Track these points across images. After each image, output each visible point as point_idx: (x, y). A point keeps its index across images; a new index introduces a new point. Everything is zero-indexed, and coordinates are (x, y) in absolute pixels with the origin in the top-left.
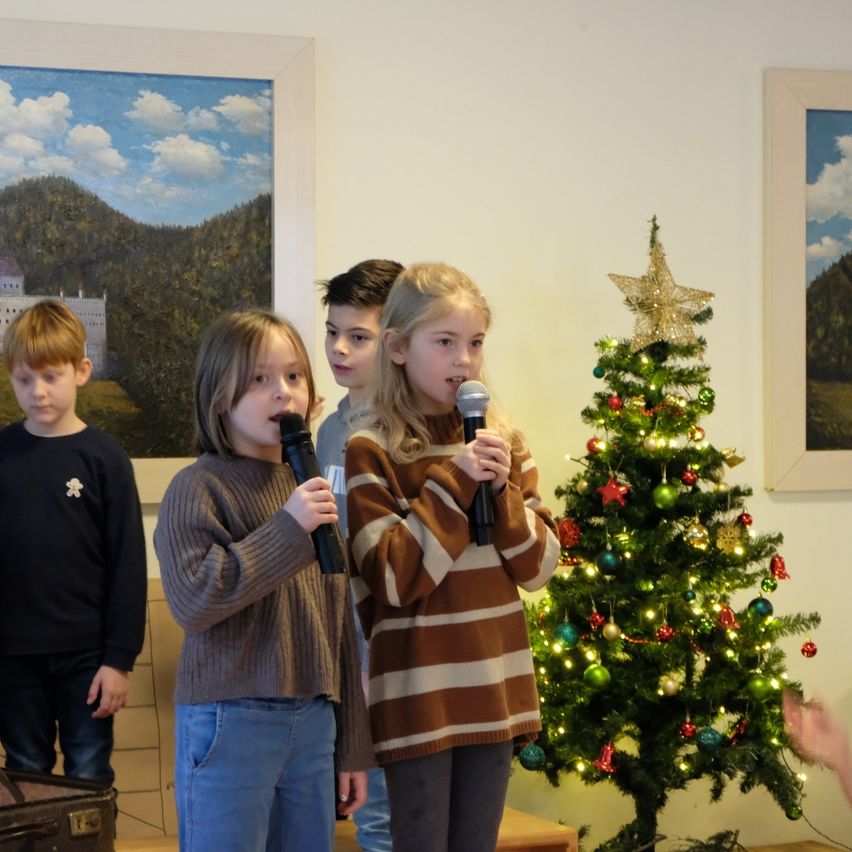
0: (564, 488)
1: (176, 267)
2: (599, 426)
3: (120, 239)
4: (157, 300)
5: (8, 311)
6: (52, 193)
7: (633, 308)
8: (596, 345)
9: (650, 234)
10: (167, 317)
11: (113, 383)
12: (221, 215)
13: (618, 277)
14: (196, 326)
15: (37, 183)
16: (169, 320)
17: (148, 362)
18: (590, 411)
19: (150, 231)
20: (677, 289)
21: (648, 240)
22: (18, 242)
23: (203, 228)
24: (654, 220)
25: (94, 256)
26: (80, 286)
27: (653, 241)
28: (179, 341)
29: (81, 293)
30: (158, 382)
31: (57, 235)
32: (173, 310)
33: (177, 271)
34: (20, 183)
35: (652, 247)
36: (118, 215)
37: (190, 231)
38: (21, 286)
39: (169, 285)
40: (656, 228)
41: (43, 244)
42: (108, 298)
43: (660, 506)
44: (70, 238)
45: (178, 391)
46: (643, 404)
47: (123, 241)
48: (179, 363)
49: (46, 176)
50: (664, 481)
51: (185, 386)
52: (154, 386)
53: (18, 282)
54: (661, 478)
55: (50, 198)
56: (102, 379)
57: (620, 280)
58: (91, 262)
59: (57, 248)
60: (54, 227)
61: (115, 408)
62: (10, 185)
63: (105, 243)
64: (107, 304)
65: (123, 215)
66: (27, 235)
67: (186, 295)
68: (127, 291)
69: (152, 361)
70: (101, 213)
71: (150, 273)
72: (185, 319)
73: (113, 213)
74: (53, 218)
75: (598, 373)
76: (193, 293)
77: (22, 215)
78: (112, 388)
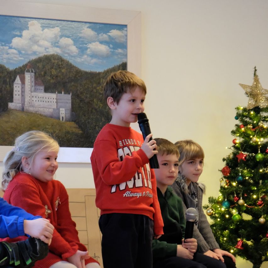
0: (225, 158)
1: (95, 85)
2: (237, 136)
3: (76, 75)
4: (88, 96)
5: (39, 97)
6: (54, 59)
7: (248, 95)
8: (236, 108)
9: (254, 72)
10: (92, 101)
11: (73, 122)
12: (110, 69)
13: (243, 85)
14: (101, 105)
15: (49, 56)
16: (92, 102)
17: (85, 116)
18: (234, 131)
19: (86, 73)
20: (263, 90)
21: (253, 74)
22: (42, 75)
23: (104, 73)
24: (255, 67)
25: (67, 81)
26: (63, 90)
27: (255, 74)
28: (96, 110)
29: (63, 93)
30: (88, 122)
31: (55, 73)
32: (94, 99)
33: (95, 87)
34: (43, 56)
35: (254, 76)
36: (75, 67)
37: (99, 73)
38: (43, 89)
39: (92, 91)
40: (256, 70)
41: (50, 76)
42: (72, 94)
43: (258, 160)
44: (59, 74)
45: (95, 126)
46: (252, 127)
47: (77, 76)
48: (96, 117)
49: (52, 54)
50: (259, 152)
51: (98, 124)
52: (87, 124)
53: (42, 88)
54: (258, 151)
55: (53, 61)
56: (70, 121)
57: (243, 86)
58: (66, 82)
59: (55, 77)
60: (54, 71)
61: (74, 131)
62: (40, 56)
63: (71, 76)
64: (72, 96)
65: (77, 68)
66: (45, 73)
67: (98, 94)
68: (78, 92)
69: (86, 115)
70: (70, 67)
71: (86, 87)
72: (98, 103)
73: (74, 67)
74: (54, 67)
75: (237, 118)
76: (100, 94)
77: (44, 67)
78: (73, 124)
